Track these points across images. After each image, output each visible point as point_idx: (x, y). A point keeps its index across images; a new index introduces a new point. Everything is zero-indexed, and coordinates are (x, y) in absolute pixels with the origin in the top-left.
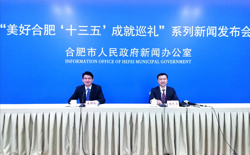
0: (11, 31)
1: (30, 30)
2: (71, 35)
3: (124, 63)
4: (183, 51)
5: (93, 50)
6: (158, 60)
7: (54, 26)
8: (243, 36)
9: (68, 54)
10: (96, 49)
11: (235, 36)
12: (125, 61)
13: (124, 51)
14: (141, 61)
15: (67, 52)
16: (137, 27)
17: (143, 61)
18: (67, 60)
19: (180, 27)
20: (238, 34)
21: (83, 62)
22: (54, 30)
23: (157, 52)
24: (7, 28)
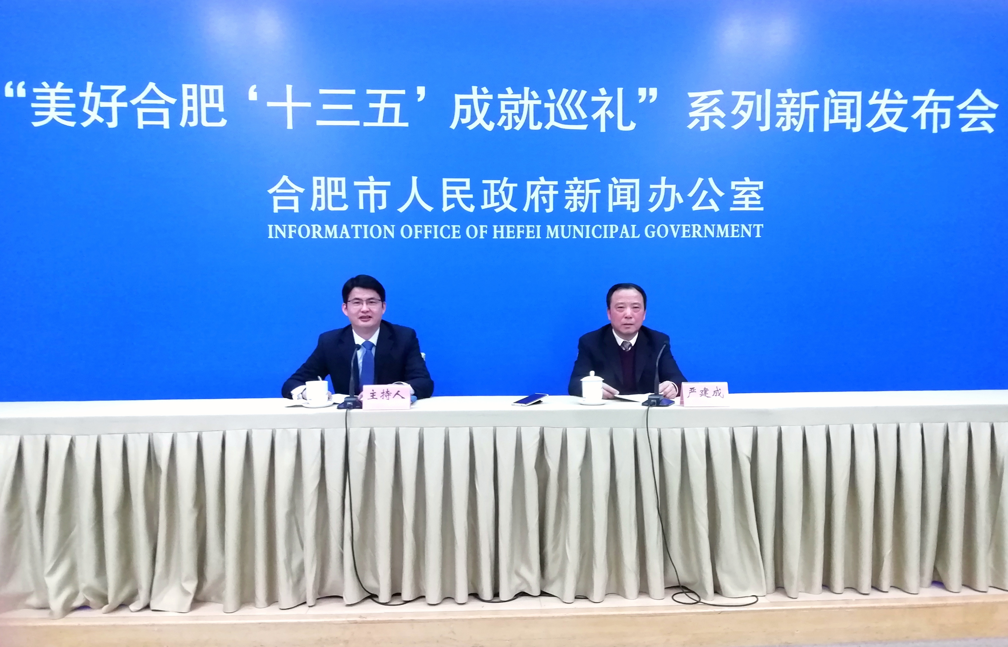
0: (48, 109)
1: (124, 105)
2: (290, 126)
3: (502, 237)
4: (733, 187)
5: (376, 188)
6: (633, 226)
7: (220, 88)
8: (965, 129)
9: (281, 203)
10: (388, 184)
11: (935, 130)
12: (505, 229)
13: (501, 190)
14: (566, 229)
15: (275, 194)
16: (551, 92)
17: (575, 227)
18: (274, 228)
19: (720, 92)
20: (944, 122)
21: (338, 235)
22: (221, 107)
23: (628, 192)
24: (31, 97)
